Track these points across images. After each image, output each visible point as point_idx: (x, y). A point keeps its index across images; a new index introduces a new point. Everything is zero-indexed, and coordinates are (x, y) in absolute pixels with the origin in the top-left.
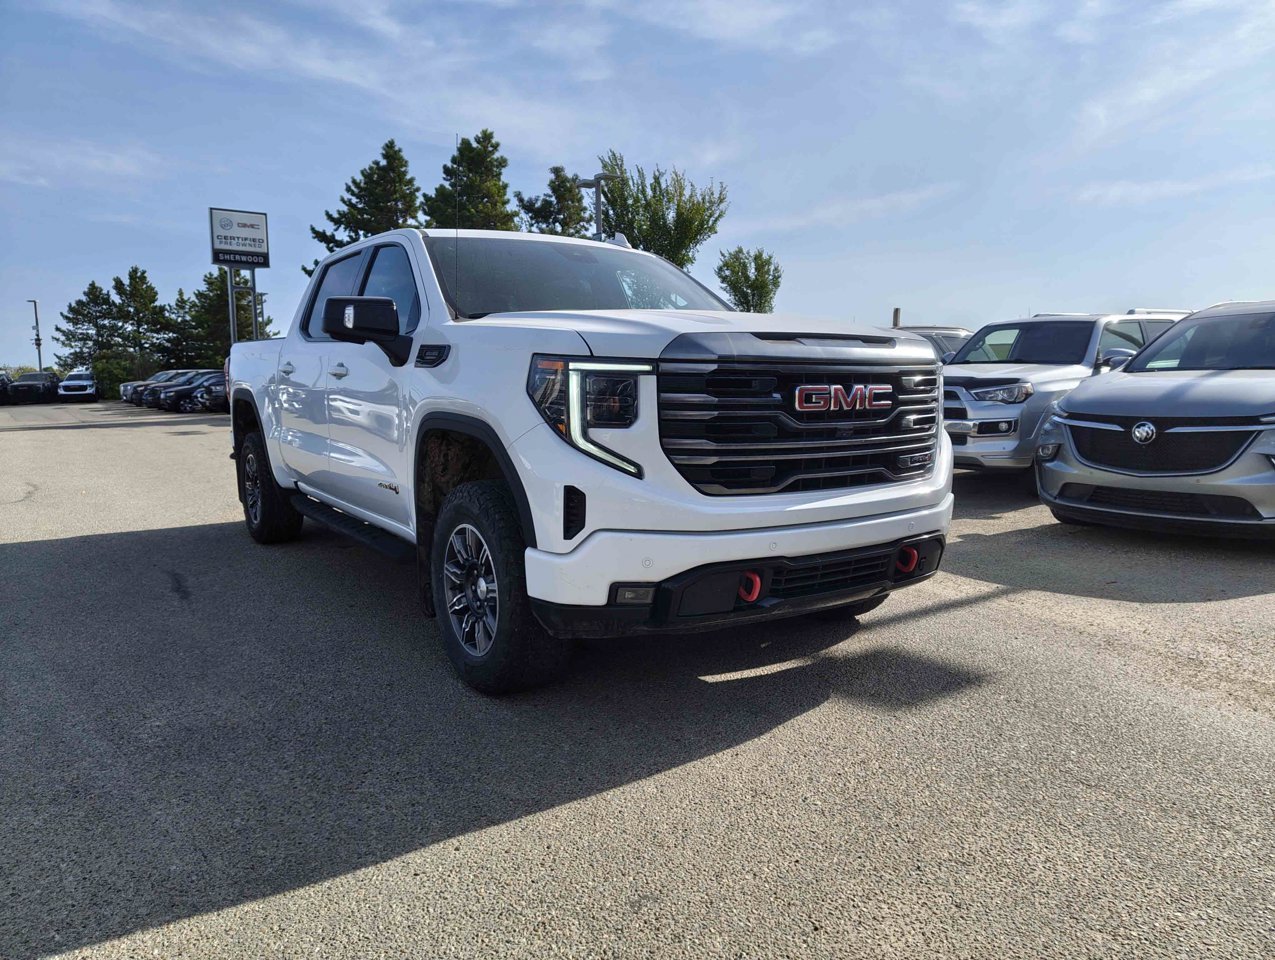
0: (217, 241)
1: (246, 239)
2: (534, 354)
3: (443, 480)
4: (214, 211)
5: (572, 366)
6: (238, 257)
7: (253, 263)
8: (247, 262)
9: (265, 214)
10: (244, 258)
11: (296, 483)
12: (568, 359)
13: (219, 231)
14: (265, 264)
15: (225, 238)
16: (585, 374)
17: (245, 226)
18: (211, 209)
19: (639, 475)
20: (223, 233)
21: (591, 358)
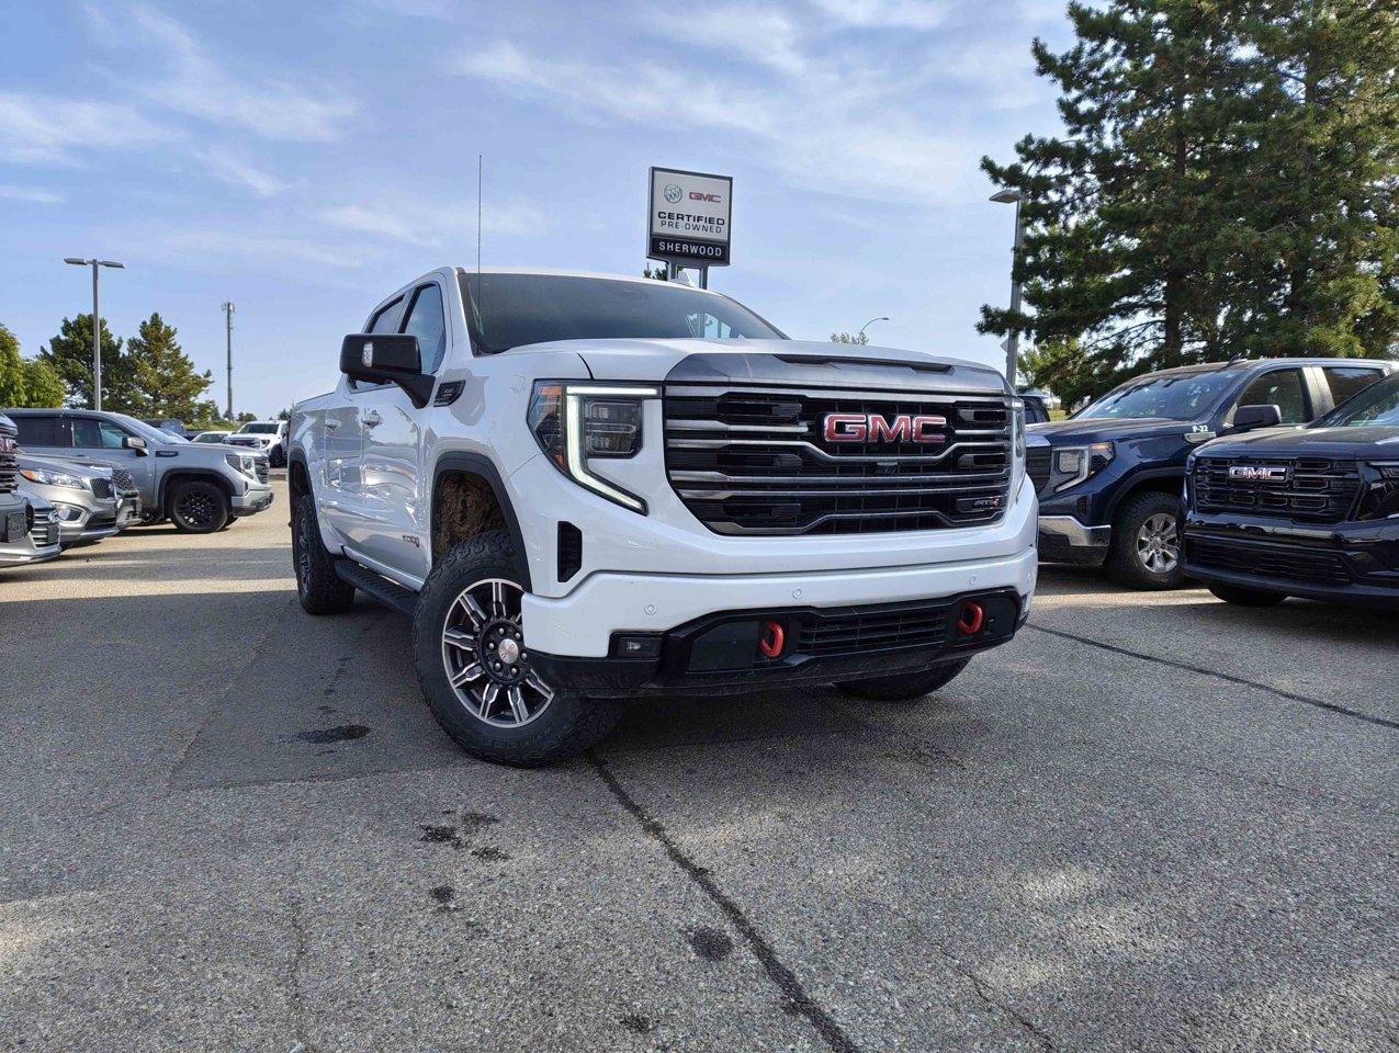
0: (657, 220)
1: (699, 219)
2: (536, 380)
3: (462, 529)
4: (656, 173)
5: (570, 390)
6: (685, 247)
7: (706, 257)
8: (697, 256)
9: (730, 179)
10: (694, 250)
11: (342, 547)
12: (566, 382)
13: (662, 205)
14: (724, 259)
15: (670, 216)
16: (584, 399)
17: (699, 197)
18: (654, 169)
19: (644, 511)
20: (668, 208)
21: (592, 381)
